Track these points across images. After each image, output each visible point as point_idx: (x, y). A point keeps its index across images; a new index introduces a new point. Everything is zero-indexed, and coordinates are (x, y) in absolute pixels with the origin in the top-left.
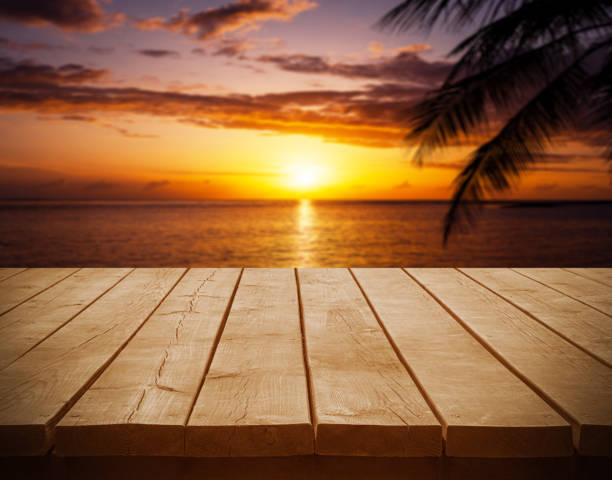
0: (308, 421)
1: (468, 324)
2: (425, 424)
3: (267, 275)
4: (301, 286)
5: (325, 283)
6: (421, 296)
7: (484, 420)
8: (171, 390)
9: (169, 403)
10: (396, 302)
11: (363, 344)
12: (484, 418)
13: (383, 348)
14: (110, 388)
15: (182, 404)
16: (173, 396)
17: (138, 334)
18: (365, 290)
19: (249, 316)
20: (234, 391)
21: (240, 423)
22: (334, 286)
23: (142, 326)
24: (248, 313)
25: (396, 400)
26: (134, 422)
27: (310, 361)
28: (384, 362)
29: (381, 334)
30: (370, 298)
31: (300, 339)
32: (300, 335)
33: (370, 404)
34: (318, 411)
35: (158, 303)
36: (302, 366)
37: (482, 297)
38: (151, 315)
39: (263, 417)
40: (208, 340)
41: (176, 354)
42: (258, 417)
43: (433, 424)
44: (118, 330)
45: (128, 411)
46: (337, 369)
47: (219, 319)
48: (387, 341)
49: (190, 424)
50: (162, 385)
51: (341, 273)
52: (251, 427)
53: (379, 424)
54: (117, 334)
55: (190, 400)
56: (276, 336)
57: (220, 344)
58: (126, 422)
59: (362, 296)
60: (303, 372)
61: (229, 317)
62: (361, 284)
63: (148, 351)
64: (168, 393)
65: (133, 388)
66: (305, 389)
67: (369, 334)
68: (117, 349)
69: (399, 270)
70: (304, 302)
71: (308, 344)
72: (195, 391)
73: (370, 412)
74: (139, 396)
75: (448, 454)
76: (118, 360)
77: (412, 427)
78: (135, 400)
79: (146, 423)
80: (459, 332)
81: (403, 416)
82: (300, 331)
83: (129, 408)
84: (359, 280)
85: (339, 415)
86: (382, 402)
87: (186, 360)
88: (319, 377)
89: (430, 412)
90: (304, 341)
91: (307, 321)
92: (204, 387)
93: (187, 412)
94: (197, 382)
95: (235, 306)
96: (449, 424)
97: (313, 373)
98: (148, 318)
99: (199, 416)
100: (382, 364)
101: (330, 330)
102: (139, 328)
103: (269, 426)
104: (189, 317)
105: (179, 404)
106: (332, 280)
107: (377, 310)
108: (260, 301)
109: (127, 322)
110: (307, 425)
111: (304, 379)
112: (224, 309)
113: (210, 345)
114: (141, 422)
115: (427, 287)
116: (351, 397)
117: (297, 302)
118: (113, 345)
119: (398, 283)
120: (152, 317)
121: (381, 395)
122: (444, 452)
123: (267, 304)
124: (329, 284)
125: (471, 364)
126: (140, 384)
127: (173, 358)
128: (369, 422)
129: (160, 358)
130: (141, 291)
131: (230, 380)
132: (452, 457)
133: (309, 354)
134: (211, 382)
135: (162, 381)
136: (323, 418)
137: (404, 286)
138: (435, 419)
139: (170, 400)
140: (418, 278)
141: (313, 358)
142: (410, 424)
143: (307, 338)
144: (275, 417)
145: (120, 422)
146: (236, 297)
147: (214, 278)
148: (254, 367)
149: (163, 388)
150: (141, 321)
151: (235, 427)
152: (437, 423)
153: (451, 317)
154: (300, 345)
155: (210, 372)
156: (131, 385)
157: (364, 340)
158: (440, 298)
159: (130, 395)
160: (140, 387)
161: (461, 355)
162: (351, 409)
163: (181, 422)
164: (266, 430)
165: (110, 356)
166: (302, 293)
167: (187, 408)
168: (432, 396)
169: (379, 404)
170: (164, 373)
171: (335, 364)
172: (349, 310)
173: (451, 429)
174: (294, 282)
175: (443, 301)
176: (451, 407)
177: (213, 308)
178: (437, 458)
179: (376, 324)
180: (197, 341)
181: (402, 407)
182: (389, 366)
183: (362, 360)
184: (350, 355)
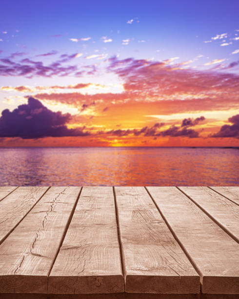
0: (121, 274)
1: (215, 218)
2: (190, 275)
3: (96, 191)
4: (117, 197)
5: (130, 195)
6: (188, 203)
7: (225, 273)
8: (40, 256)
9: (38, 263)
10: (173, 206)
11: (154, 230)
12: (224, 271)
13: (165, 232)
14: (4, 254)
15: (46, 264)
16: (41, 259)
17: (20, 224)
18: (154, 199)
19: (86, 214)
20: (77, 257)
21: (81, 275)
22: (136, 197)
23: (22, 219)
24: (85, 212)
25: (173, 261)
26: (18, 274)
27: (122, 240)
28: (166, 240)
29: (164, 224)
30: (157, 204)
31: (116, 227)
32: (116, 225)
33: (157, 264)
34: (127, 268)
35: (32, 207)
36: (117, 242)
37: (224, 203)
38: (28, 213)
39: (94, 271)
40: (62, 227)
41: (42, 235)
42: (91, 271)
43: (195, 275)
44: (9, 222)
45: (15, 267)
46: (138, 244)
47: (68, 215)
48: (167, 228)
49: (50, 275)
50: (35, 253)
51: (140, 189)
52: (87, 277)
53: (163, 275)
54: (8, 224)
55: (51, 262)
56: (101, 225)
57: (68, 230)
58: (13, 274)
59: (152, 203)
60: (118, 245)
61: (74, 214)
62: (152, 196)
63: (26, 233)
64: (38, 258)
65: (17, 255)
66: (119, 256)
67: (157, 224)
68: (7, 232)
69: (174, 187)
70: (118, 206)
71: (121, 229)
72: (54, 257)
73: (157, 268)
74: (21, 259)
75: (203, 292)
76: (8, 239)
77: (182, 277)
78: (18, 261)
79: (25, 274)
80: (210, 223)
81: (177, 271)
82: (116, 222)
83: (15, 266)
84: (151, 193)
85: (139, 270)
86: (164, 262)
87: (48, 239)
88: (127, 248)
89: (193, 268)
90: (118, 228)
91: (120, 217)
92: (59, 254)
93: (49, 269)
94: (55, 252)
95: (77, 208)
96: (204, 275)
97: (124, 246)
98: (26, 215)
99: (56, 271)
100: (165, 241)
101: (134, 222)
102: (21, 221)
103: (98, 276)
104: (50, 214)
105: (45, 264)
106: (135, 193)
107: (161, 211)
108: (92, 205)
109: (14, 217)
110: (120, 276)
111: (118, 250)
112: (71, 210)
113: (63, 230)
114: (22, 274)
115: (191, 198)
116: (146, 260)
117: (114, 206)
118: (5, 230)
119: (174, 195)
120: (28, 214)
121: (164, 259)
122: (201, 291)
123: (97, 207)
124: (133, 196)
125: (217, 241)
126: (21, 252)
127: (41, 238)
128: (157, 274)
129: (34, 237)
130: (22, 199)
131: (74, 250)
132: (205, 294)
133: (121, 235)
134: (63, 251)
135: (34, 251)
136: (129, 272)
137: (177, 197)
138: (196, 272)
139: (39, 261)
140: (185, 192)
141: (124, 237)
142: (181, 275)
143: (120, 226)
144: (101, 271)
145: (10, 274)
146: (78, 203)
147: (65, 192)
148: (89, 243)
149: (35, 255)
150: (22, 217)
151: (77, 277)
152: (197, 275)
153: (205, 215)
154: (116, 230)
155: (63, 245)
156: (16, 253)
157: (154, 228)
158: (199, 204)
159: (16, 258)
160: (21, 254)
161: (211, 236)
162: (146, 267)
163: (45, 274)
164: (96, 279)
165: (4, 236)
166: (117, 201)
167: (49, 266)
168: (194, 259)
169: (163, 263)
170: (36, 246)
171: (137, 241)
172: (145, 211)
173: (205, 277)
174: (113, 194)
175: (201, 206)
176: (205, 266)
177: (65, 210)
178: (197, 294)
179: (161, 218)
180: (55, 228)
181: (176, 266)
182: (168, 242)
183: (153, 239)
184: (146, 236)
